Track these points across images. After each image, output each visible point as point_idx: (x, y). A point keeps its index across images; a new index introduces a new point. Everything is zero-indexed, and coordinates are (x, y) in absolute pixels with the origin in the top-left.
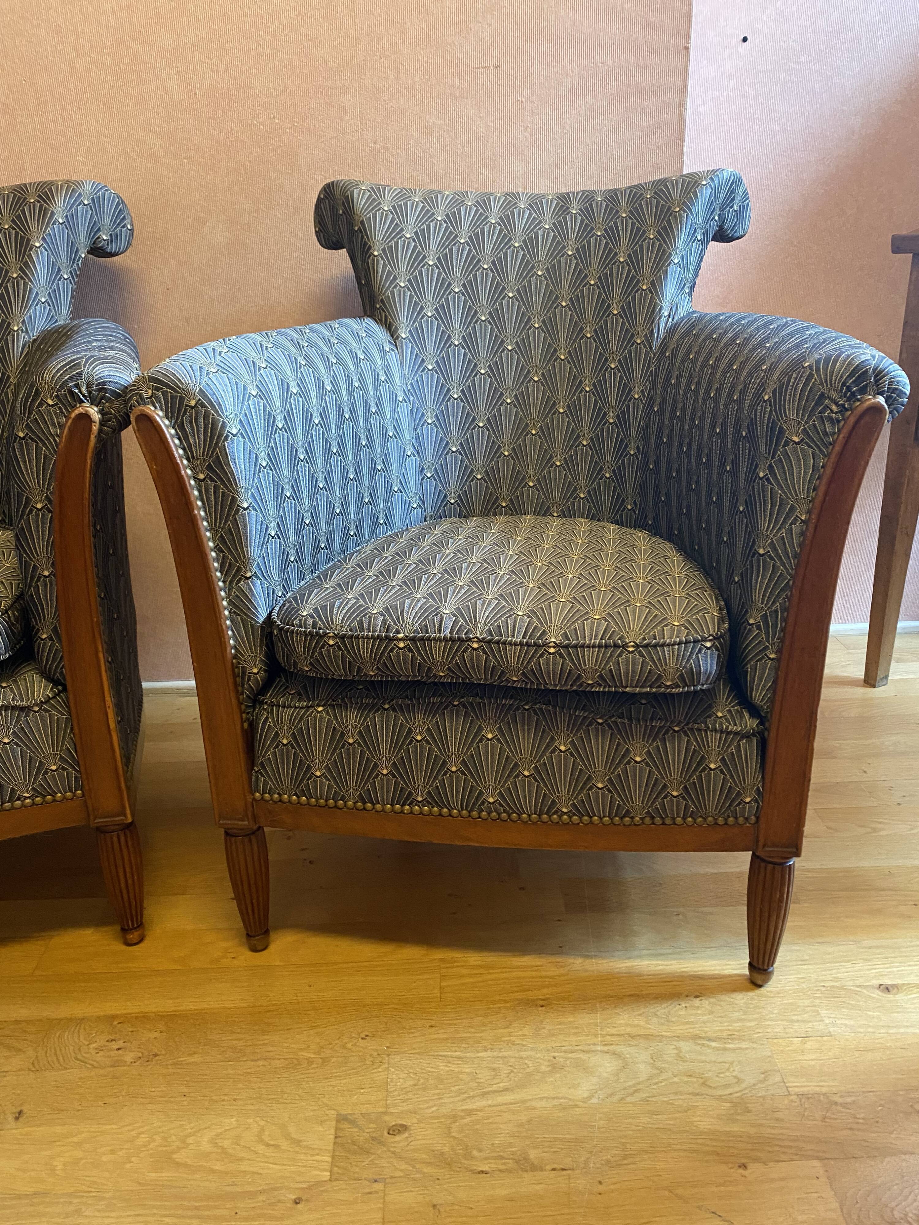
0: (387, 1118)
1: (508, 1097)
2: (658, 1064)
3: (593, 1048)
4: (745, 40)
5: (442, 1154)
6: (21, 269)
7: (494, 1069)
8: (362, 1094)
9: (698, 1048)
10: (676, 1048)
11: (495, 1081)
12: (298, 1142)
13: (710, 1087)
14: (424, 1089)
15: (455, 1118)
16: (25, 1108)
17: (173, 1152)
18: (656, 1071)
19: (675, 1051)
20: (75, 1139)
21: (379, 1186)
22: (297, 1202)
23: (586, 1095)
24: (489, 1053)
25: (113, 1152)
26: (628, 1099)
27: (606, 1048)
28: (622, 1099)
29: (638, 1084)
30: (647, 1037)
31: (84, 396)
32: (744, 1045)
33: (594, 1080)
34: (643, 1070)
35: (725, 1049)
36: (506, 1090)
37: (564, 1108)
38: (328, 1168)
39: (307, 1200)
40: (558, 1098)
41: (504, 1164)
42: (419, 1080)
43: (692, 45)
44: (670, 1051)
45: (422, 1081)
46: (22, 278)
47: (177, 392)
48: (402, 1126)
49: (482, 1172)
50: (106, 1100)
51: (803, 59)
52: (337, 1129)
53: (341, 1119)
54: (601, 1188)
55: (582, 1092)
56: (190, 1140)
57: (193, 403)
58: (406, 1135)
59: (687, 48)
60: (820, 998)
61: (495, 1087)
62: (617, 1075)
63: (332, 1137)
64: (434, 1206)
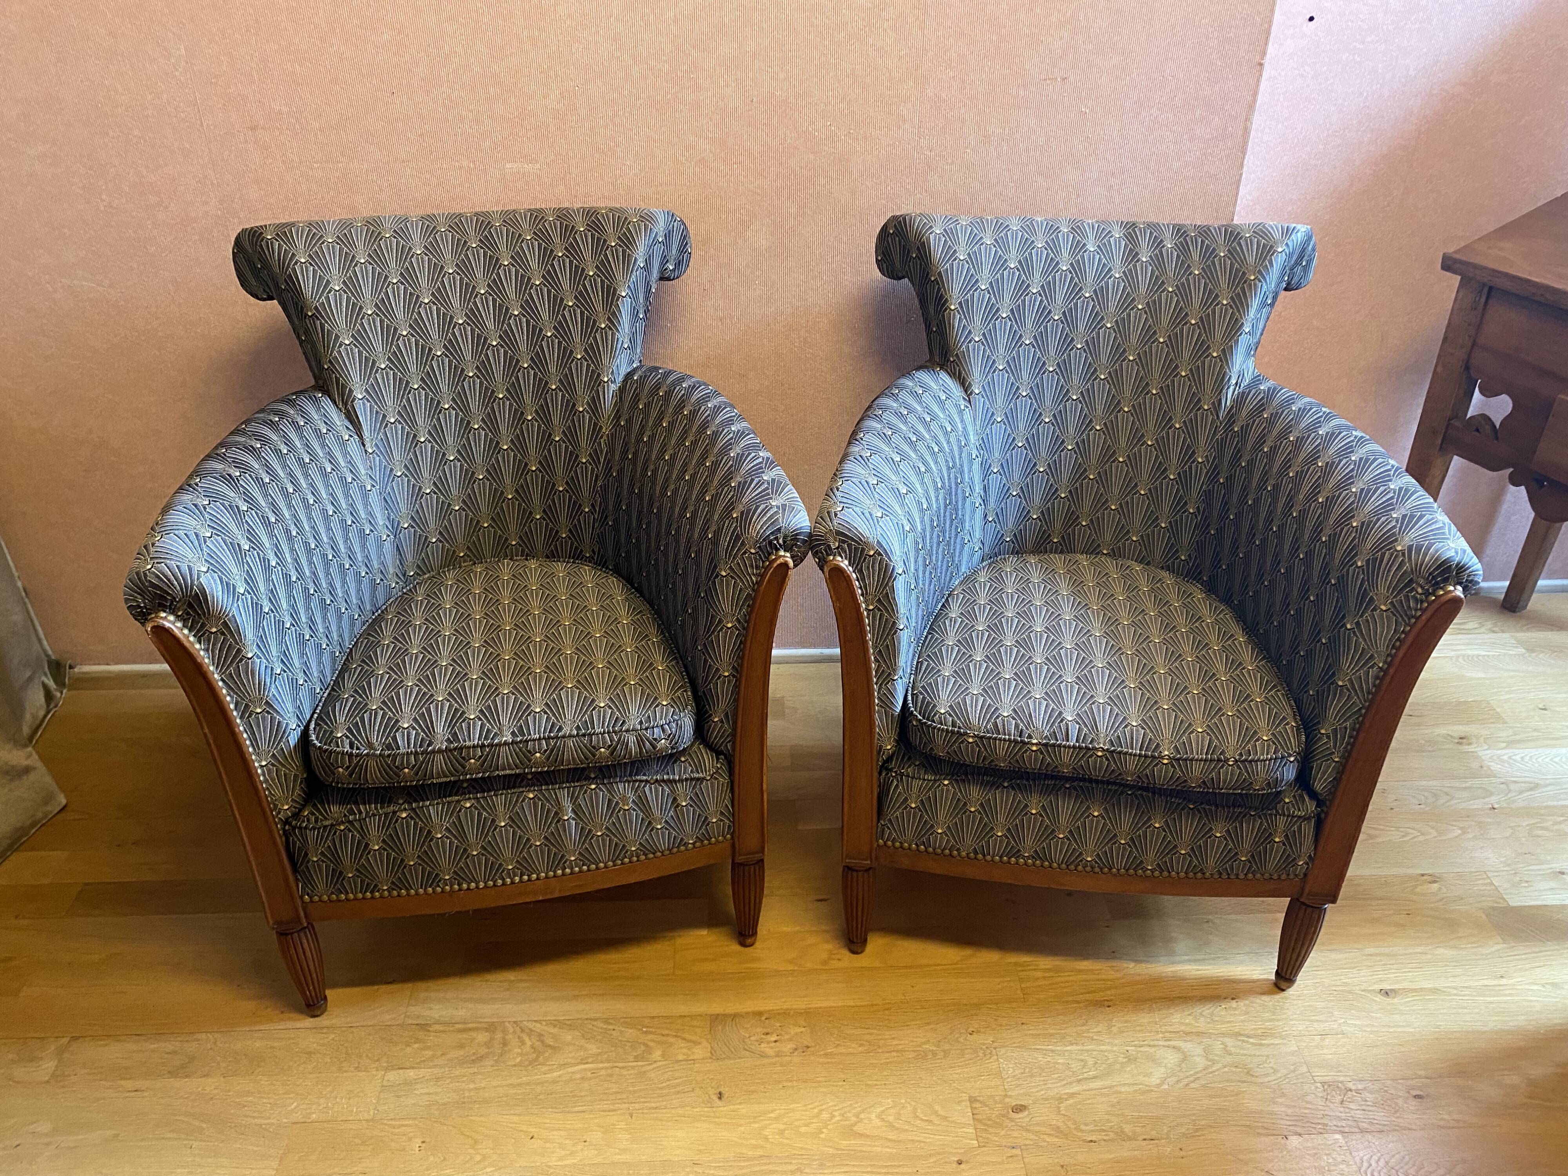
0: (1007, 1100)
1: (1098, 1084)
2: (1211, 1057)
3: (1156, 1043)
4: (1311, 19)
5: (1058, 1128)
6: (609, 319)
7: (1082, 1060)
8: (983, 1080)
9: (1240, 1043)
10: (1223, 1044)
11: (1085, 1071)
12: (945, 1118)
13: (1253, 1076)
14: (1032, 1076)
15: (1060, 1100)
16: (721, 1089)
17: (852, 1125)
18: (1210, 1063)
19: (1222, 1046)
20: (772, 1115)
21: (1017, 1152)
22: (960, 1163)
23: (1158, 1081)
24: (1074, 1047)
25: (807, 1126)
26: (1193, 1085)
27: (1166, 1043)
28: (1187, 1085)
29: (1197, 1073)
30: (1199, 1034)
31: (780, 545)
32: (1277, 1041)
33: (1163, 1070)
34: (1200, 1062)
35: (1261, 1045)
36: (1095, 1077)
37: (1143, 1093)
38: (974, 1137)
39: (967, 1162)
40: (1136, 1084)
41: (1106, 1135)
42: (1024, 1069)
43: (1267, 61)
44: (1218, 1046)
45: (1027, 1070)
46: (610, 329)
47: (859, 544)
48: (1022, 1105)
49: (1091, 1141)
50: (785, 1084)
51: (1369, 39)
52: (972, 1107)
53: (972, 1100)
54: (1183, 1153)
55: (1154, 1080)
56: (862, 1116)
57: (872, 553)
58: (1027, 1113)
59: (1261, 65)
60: (1332, 1001)
61: (1085, 1075)
62: (1180, 1066)
63: (970, 1114)
64: (1062, 1166)
